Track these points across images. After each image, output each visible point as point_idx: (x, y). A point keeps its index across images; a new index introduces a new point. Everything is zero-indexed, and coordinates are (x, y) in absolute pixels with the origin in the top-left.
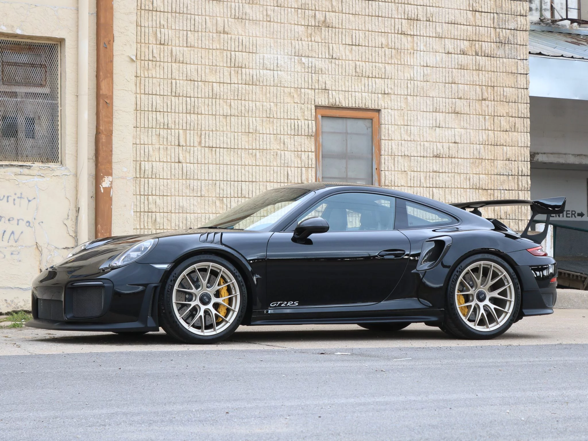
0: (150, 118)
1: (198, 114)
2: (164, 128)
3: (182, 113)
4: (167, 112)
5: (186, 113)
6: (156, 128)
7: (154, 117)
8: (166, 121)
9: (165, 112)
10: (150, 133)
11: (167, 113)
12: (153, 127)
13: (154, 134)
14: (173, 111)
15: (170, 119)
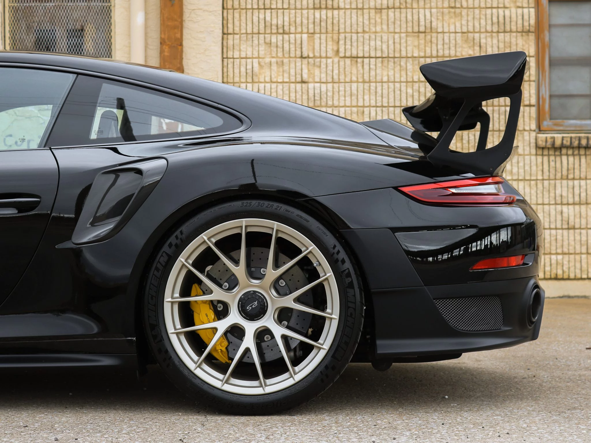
0: (255, 19)
1: (333, 8)
2: (278, 33)
3: (308, 8)
4: (283, 9)
5: (314, 8)
6: (265, 33)
7: (262, 16)
8: (280, 22)
9: (279, 9)
10: (256, 42)
11: (282, 11)
12: (261, 32)
13: (262, 41)
14: (293, 6)
15: (286, 19)
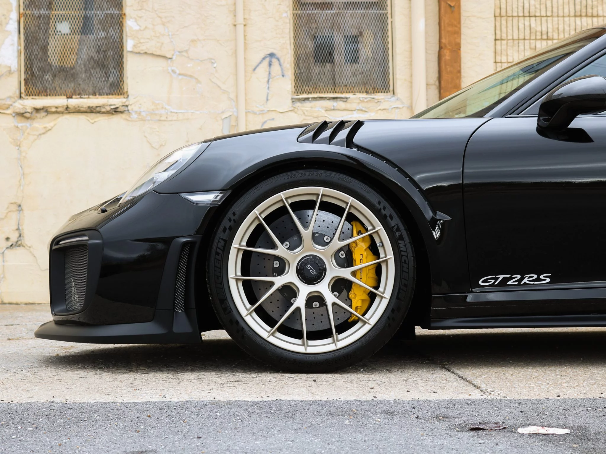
0: (521, 26)
1: (592, 16)
2: (542, 39)
3: (569, 16)
4: (546, 16)
5: (575, 16)
6: (530, 39)
7: (527, 23)
8: (544, 29)
9: (543, 16)
10: (522, 47)
11: (546, 18)
12: (526, 38)
13: (527, 47)
14: (555, 14)
15: (550, 26)
